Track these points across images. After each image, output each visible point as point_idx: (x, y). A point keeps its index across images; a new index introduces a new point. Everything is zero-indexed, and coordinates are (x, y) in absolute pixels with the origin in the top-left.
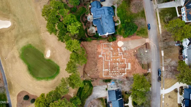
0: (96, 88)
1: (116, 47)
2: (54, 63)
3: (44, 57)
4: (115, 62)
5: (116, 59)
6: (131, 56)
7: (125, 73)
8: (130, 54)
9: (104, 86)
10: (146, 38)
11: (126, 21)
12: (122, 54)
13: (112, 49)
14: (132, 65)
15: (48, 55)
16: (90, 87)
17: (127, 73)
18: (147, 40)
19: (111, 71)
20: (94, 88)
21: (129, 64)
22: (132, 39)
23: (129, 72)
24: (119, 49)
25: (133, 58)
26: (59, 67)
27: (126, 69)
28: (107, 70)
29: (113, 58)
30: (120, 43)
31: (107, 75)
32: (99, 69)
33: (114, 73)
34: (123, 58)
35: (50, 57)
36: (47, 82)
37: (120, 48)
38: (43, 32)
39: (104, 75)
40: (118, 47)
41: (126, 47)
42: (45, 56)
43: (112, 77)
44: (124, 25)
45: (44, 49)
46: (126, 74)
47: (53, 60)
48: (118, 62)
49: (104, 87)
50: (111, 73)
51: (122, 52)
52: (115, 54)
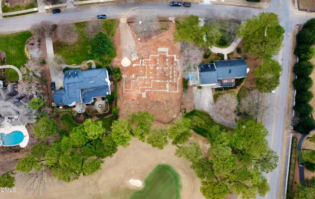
0: (196, 105)
1: (130, 69)
2: (151, 174)
3: (140, 191)
4: (155, 71)
5: (150, 70)
6: (147, 46)
7: (173, 58)
8: (144, 47)
9: (194, 92)
10: (119, 22)
11: (89, 52)
12: (143, 61)
13: (133, 75)
14: (163, 45)
15: (137, 183)
16: (196, 115)
17: (174, 54)
18: (123, 21)
19: (169, 79)
20: (197, 108)
21: (160, 49)
22: (119, 43)
23: (172, 50)
24: (134, 65)
25: (150, 43)
26: (159, 166)
27: (167, 56)
28: (167, 85)
29: (149, 75)
30: (125, 62)
31: (176, 86)
32: (165, 97)
33: (173, 75)
34: (150, 60)
35: (141, 180)
36: (183, 187)
37: (132, 63)
38: (99, 190)
39: (176, 90)
40: (131, 66)
41: (132, 53)
42: (140, 189)
43: (179, 78)
44: (95, 55)
45: (128, 190)
46: (175, 56)
47: (147, 175)
48: (155, 67)
49: (196, 91)
50: (173, 79)
51: (139, 59)
52: (141, 71)
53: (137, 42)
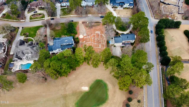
0: (114, 53)
1: (83, 39)
2: (93, 84)
3: (87, 92)
4: (94, 40)
5: (92, 40)
6: (90, 31)
8: (89, 31)
9: (112, 48)
10: (78, 23)
11: (65, 33)
12: (89, 36)
13: (84, 42)
14: (97, 30)
15: (86, 89)
16: (113, 58)
17: (102, 34)
18: (80, 22)
19: (101, 43)
20: (114, 55)
21: (96, 32)
22: (79, 29)
23: (102, 32)
24: (85, 38)
25: (92, 29)
26: (97, 80)
27: (99, 34)
28: (100, 46)
29: (91, 41)
30: (81, 37)
31: (104, 46)
32: (99, 50)
33: (102, 41)
34: (92, 36)
35: (87, 87)
36: (109, 90)
37: (84, 37)
38: (66, 92)
39: (104, 47)
40: (84, 38)
41: (84, 33)
42: (87, 91)
43: (105, 43)
44: (68, 34)
45: (81, 92)
46: (103, 34)
47: (90, 84)
48: (94, 38)
49: (113, 48)
51: (87, 36)
52: (88, 40)
53: (86, 30)
